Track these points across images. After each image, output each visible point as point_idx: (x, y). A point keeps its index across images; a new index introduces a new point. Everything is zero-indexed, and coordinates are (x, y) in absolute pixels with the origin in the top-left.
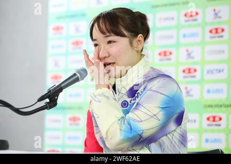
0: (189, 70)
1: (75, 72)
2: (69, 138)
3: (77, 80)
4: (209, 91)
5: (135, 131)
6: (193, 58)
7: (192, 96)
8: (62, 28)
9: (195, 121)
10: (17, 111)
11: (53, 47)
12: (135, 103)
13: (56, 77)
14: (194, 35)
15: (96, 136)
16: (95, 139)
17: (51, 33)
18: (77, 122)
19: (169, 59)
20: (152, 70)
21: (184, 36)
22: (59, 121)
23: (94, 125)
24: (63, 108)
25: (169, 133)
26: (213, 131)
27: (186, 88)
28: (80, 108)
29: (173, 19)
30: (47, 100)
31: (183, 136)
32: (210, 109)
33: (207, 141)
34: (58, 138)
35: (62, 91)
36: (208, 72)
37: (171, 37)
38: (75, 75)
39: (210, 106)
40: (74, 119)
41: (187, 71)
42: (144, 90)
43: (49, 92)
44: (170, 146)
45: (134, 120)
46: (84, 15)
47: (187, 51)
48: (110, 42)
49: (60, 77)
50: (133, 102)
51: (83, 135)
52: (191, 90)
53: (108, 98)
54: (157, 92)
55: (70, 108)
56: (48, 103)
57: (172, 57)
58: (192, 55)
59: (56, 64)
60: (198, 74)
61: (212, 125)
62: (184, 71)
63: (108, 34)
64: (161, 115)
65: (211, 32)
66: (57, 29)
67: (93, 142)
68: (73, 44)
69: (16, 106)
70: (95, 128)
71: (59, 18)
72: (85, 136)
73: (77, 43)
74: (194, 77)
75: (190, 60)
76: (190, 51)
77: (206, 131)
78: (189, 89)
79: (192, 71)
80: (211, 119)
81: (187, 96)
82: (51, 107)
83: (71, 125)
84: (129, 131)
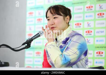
0: (89, 31)
1: (38, 32)
2: (36, 61)
3: (39, 36)
4: (97, 41)
5: (67, 60)
6: (90, 26)
7: (90, 43)
8: (33, 13)
9: (91, 54)
10: (13, 49)
11: (29, 21)
12: (66, 47)
13: (30, 35)
14: (91, 16)
15: (48, 61)
16: (47, 62)
17: (28, 15)
18: (39, 54)
19: (80, 27)
20: (73, 32)
21: (87, 17)
22: (31, 54)
23: (47, 56)
24: (33, 48)
25: (81, 60)
26: (99, 58)
27: (87, 39)
28: (41, 48)
29: (81, 9)
30: (26, 45)
31: (86, 61)
32: (98, 49)
33: (96, 62)
34: (31, 61)
35: (33, 41)
36: (97, 32)
37: (80, 17)
38: (38, 33)
39: (98, 47)
40: (38, 53)
41: (88, 32)
42: (70, 41)
43: (27, 41)
44: (81, 65)
45: (67, 55)
46: (42, 7)
47: (88, 23)
48: (55, 18)
49: (32, 35)
50: (65, 46)
51: (42, 60)
52: (89, 40)
53: (54, 46)
54: (76, 42)
55: (36, 48)
56: (27, 46)
57: (81, 26)
58: (90, 25)
59: (30, 29)
60: (92, 33)
61: (99, 56)
62: (86, 32)
63: (54, 14)
64: (78, 52)
65: (98, 15)
66: (31, 13)
67: (47, 63)
68: (38, 20)
69: (13, 47)
70: (47, 57)
71: (31, 9)
72: (43, 61)
73: (39, 20)
74: (91, 34)
75: (89, 27)
76: (89, 23)
77: (96, 58)
78: (88, 40)
79: (90, 32)
80: (98, 53)
81: (88, 43)
82: (28, 48)
83: (37, 55)
84: (65, 60)
